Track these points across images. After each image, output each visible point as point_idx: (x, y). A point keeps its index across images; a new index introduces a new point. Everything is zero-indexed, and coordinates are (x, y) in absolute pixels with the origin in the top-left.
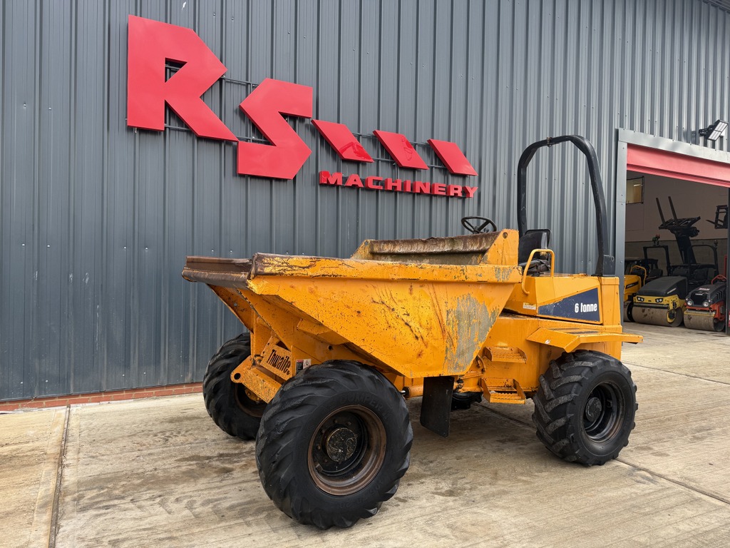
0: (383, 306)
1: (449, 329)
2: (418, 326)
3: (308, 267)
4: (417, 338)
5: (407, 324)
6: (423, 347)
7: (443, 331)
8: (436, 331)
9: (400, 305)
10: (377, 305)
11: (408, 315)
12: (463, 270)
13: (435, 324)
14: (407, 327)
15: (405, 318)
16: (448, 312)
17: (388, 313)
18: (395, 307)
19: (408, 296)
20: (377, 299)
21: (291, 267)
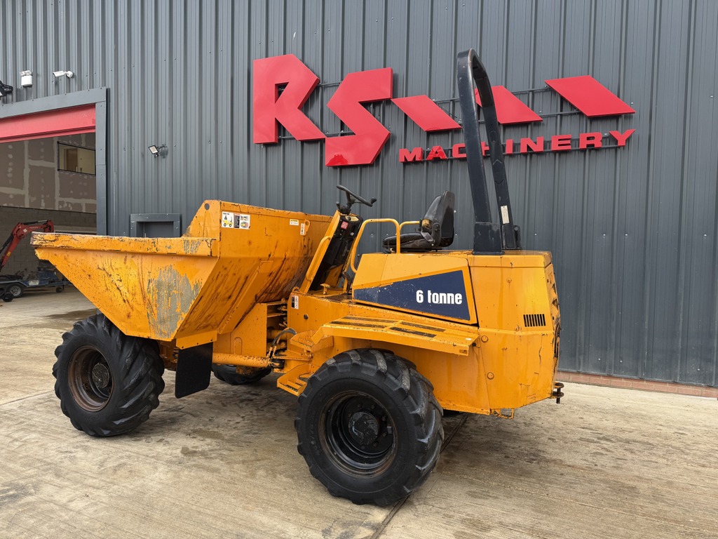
0: (104, 272)
1: (149, 296)
2: (127, 292)
3: (54, 241)
4: (124, 300)
5: (118, 288)
6: (130, 310)
7: (144, 298)
8: (139, 297)
9: (116, 272)
10: (101, 271)
11: (121, 281)
12: (154, 243)
13: (138, 291)
14: (118, 291)
15: (118, 283)
16: (150, 281)
17: (107, 278)
18: (112, 273)
19: (123, 265)
20: (101, 267)
21: (45, 240)
